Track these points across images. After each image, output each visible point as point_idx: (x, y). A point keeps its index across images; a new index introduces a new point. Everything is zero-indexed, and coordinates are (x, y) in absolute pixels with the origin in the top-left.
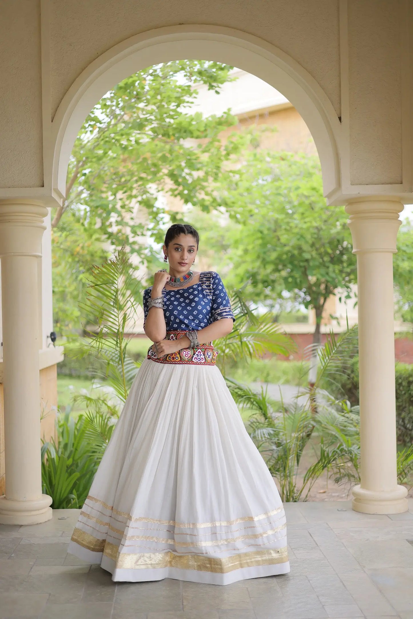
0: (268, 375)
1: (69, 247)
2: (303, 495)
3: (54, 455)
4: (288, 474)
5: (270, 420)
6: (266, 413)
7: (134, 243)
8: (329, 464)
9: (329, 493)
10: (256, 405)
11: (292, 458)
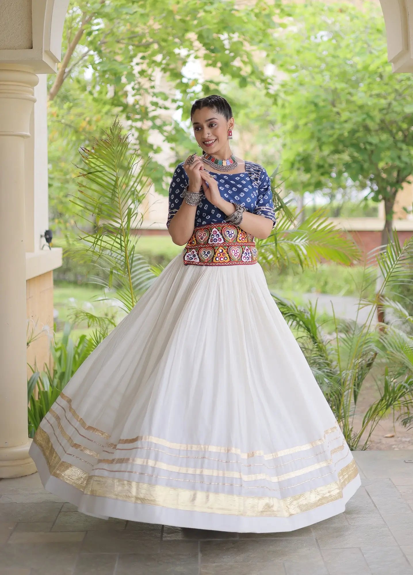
0: (326, 283)
1: (72, 122)
2: (362, 442)
3: (47, 387)
4: (343, 414)
5: (321, 345)
6: (316, 335)
7: (154, 118)
8: (394, 401)
9: (398, 437)
10: (303, 326)
11: (348, 393)
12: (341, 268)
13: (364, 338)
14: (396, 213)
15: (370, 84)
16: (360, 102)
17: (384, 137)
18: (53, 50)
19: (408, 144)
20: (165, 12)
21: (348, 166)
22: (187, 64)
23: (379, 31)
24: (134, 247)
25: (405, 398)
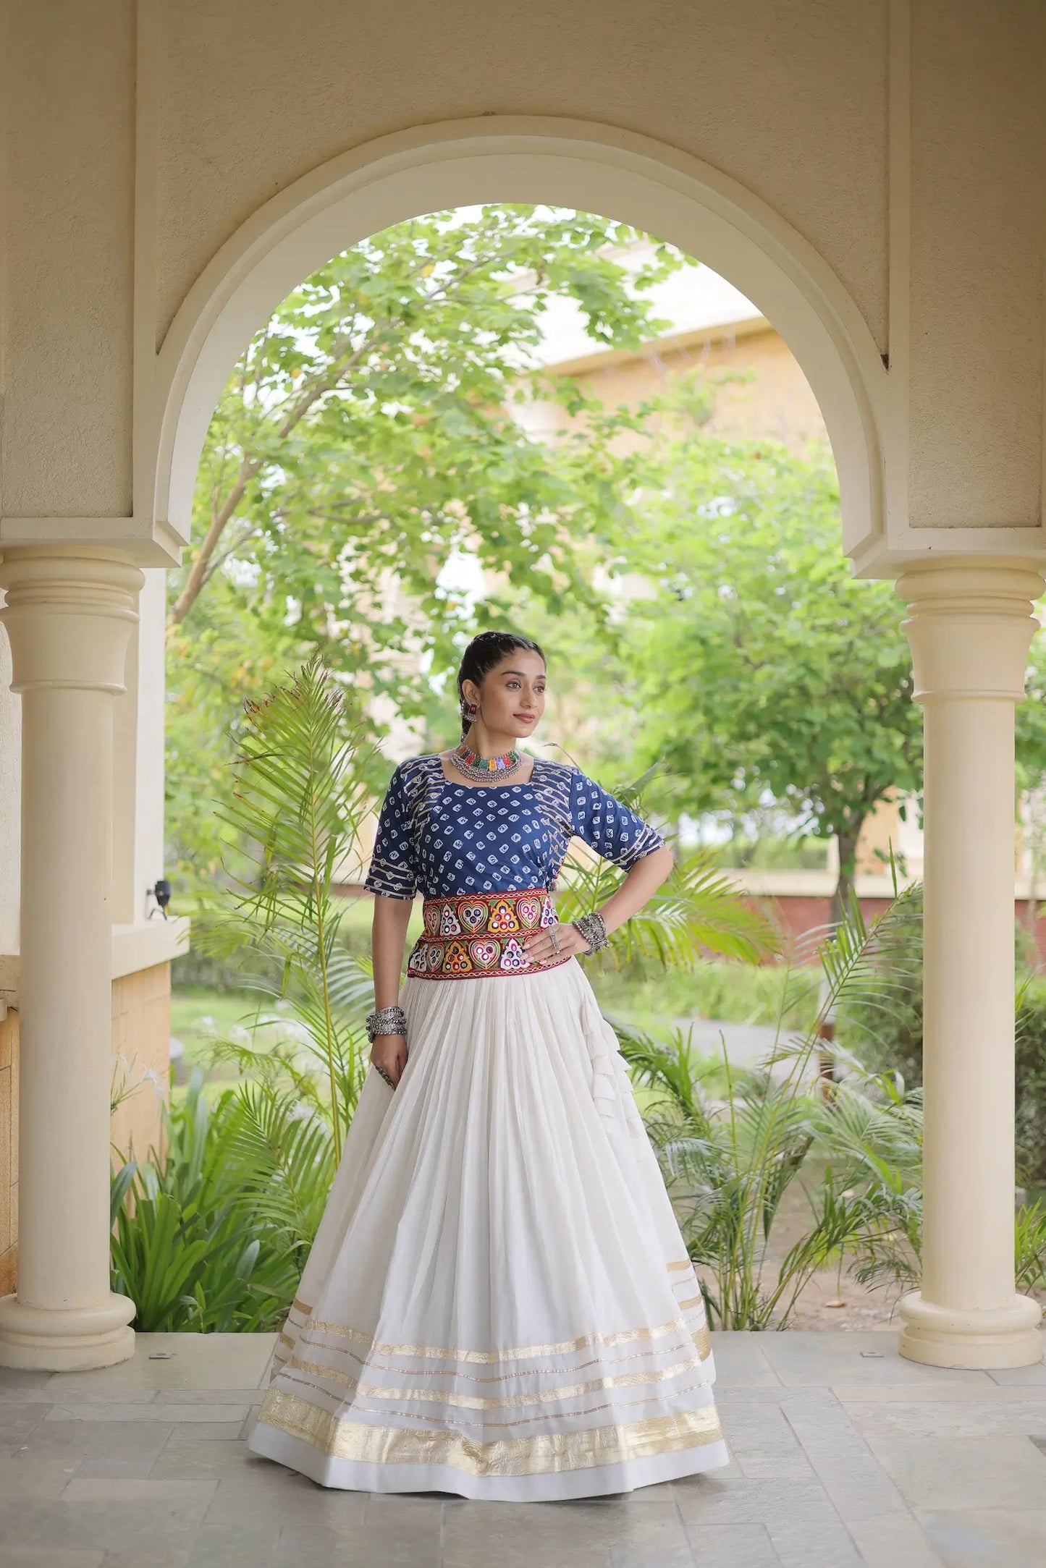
0: (720, 999)
1: (217, 668)
2: (778, 1314)
3: (154, 1193)
4: (741, 1258)
5: (699, 1119)
6: (690, 1099)
7: (378, 665)
8: (844, 1235)
9: (853, 1307)
10: (664, 1079)
11: (751, 1217)
12: (749, 969)
13: (785, 1108)
14: (862, 861)
15: (811, 603)
16: (790, 640)
17: (837, 709)
18: (173, 521)
19: (885, 724)
20: (408, 459)
21: (764, 764)
22: (448, 563)
23: (832, 498)
24: (337, 917)
25: (869, 1231)
